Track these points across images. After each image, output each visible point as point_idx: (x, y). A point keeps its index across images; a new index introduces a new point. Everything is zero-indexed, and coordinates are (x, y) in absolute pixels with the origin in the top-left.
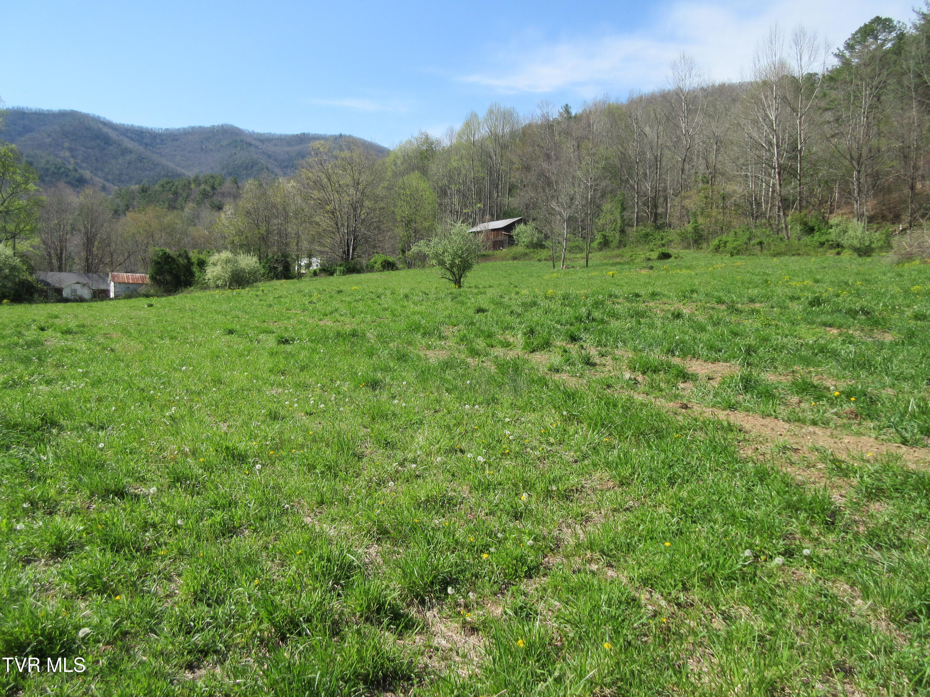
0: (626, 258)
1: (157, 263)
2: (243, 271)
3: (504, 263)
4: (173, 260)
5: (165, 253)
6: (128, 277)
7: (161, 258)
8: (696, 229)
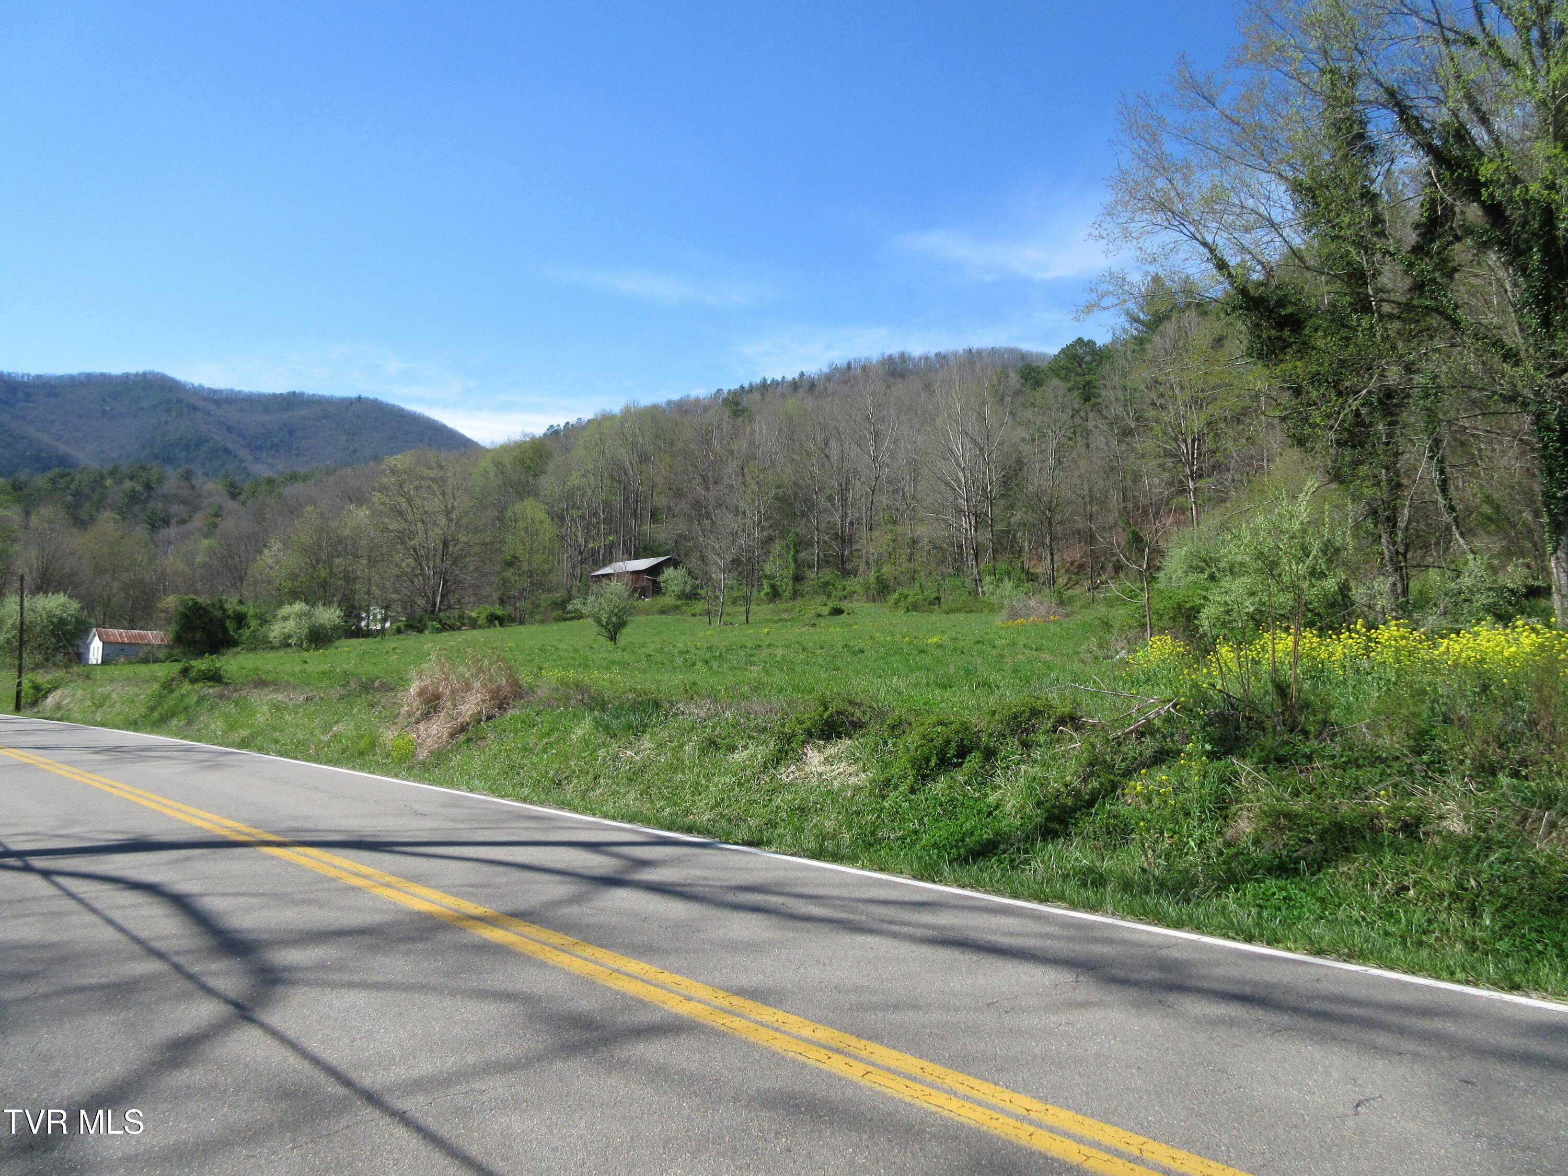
0: (795, 614)
1: (185, 616)
2: (322, 626)
3: (650, 617)
4: (206, 611)
5: (196, 603)
6: (121, 635)
7: (189, 609)
8: (879, 580)
